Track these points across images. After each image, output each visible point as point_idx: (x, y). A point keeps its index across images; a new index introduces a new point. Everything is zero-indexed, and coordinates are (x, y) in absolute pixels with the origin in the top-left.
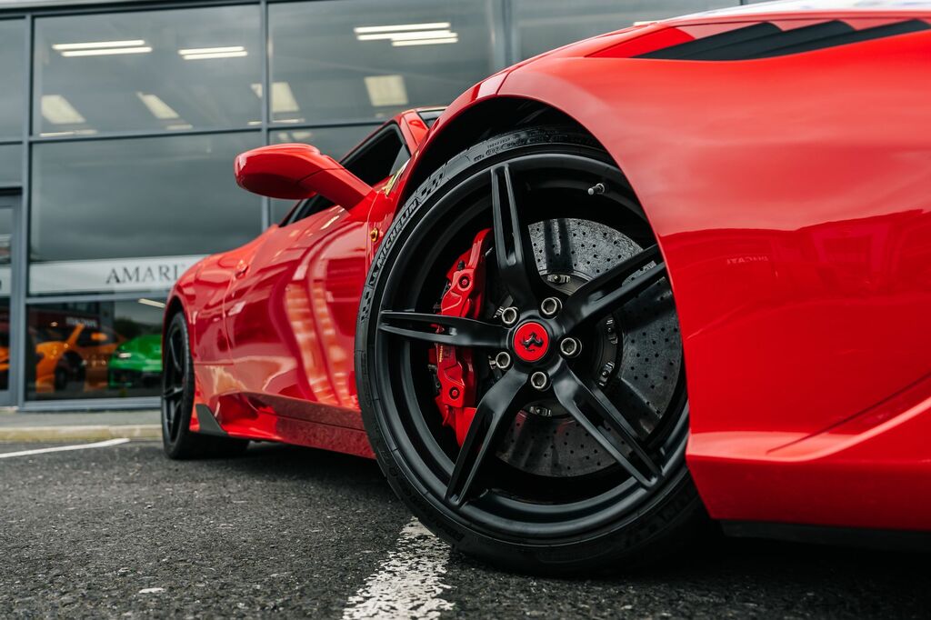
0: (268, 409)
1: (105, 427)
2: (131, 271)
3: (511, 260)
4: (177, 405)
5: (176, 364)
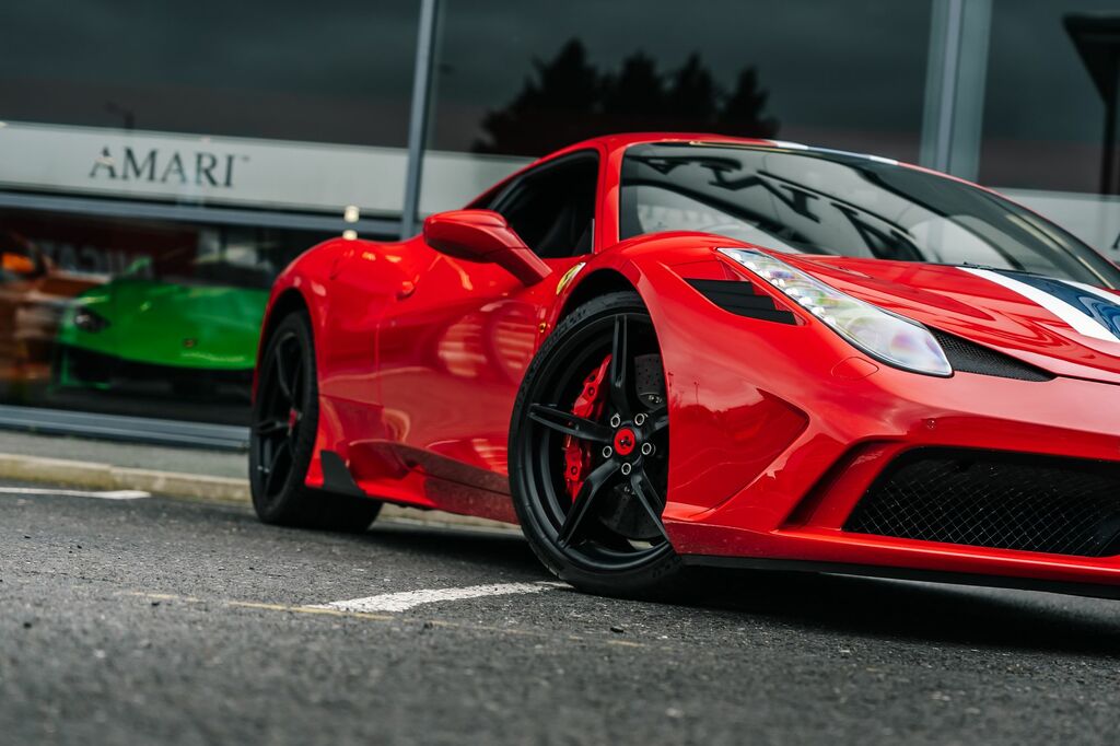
0: (419, 468)
1: (104, 467)
2: (141, 157)
3: (618, 384)
4: (280, 448)
5: (284, 385)
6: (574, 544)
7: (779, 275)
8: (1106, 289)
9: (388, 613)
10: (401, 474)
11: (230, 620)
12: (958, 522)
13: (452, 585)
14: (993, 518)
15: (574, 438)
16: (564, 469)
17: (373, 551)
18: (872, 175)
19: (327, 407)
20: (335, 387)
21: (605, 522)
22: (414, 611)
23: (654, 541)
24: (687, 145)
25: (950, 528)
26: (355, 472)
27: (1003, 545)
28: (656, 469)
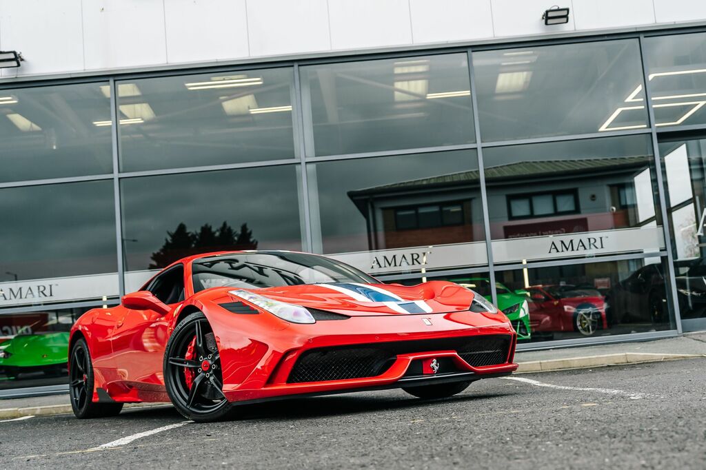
0: (134, 388)
3: (200, 345)
4: (81, 389)
5: (80, 366)
6: (193, 406)
7: (251, 298)
8: (368, 284)
9: (121, 446)
10: (127, 391)
11: (58, 461)
12: (326, 373)
13: (148, 429)
14: (338, 369)
15: (187, 367)
16: (185, 379)
17: (120, 422)
18: (283, 257)
19: (96, 371)
20: (98, 363)
21: (203, 396)
22: (131, 443)
23: (222, 399)
24: (215, 256)
25: (324, 376)
26: (110, 394)
27: (343, 378)
28: (218, 373)
